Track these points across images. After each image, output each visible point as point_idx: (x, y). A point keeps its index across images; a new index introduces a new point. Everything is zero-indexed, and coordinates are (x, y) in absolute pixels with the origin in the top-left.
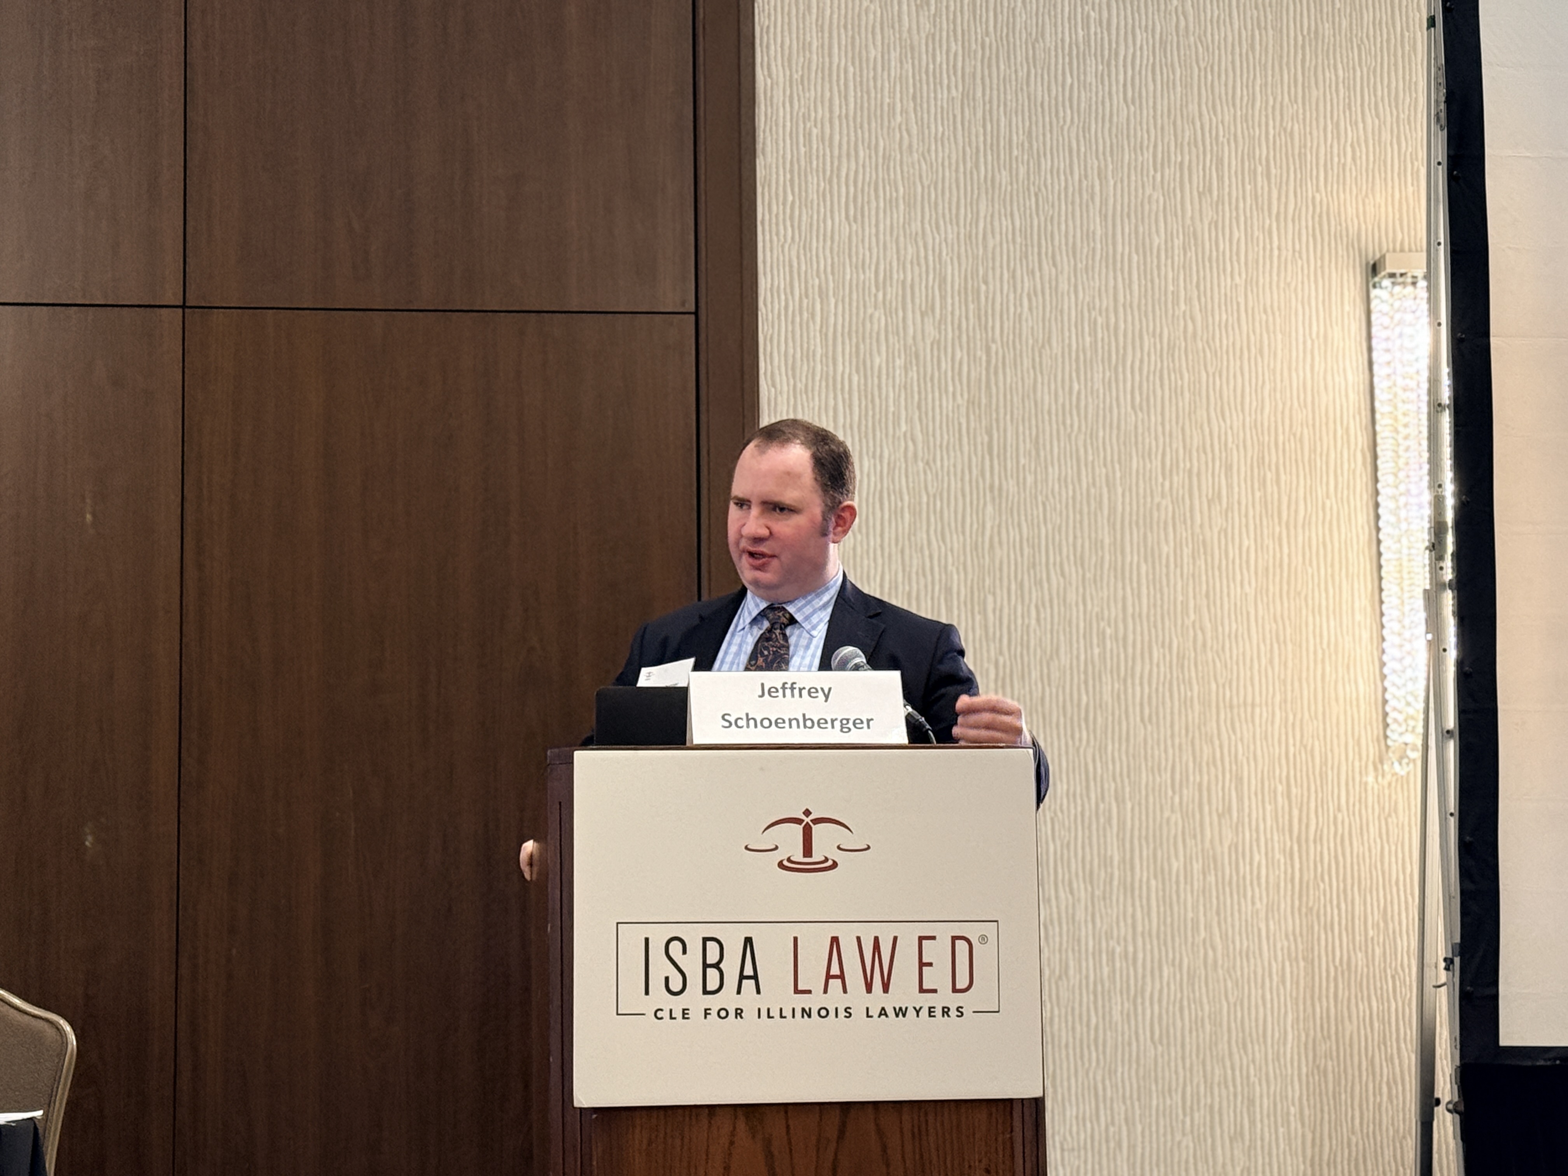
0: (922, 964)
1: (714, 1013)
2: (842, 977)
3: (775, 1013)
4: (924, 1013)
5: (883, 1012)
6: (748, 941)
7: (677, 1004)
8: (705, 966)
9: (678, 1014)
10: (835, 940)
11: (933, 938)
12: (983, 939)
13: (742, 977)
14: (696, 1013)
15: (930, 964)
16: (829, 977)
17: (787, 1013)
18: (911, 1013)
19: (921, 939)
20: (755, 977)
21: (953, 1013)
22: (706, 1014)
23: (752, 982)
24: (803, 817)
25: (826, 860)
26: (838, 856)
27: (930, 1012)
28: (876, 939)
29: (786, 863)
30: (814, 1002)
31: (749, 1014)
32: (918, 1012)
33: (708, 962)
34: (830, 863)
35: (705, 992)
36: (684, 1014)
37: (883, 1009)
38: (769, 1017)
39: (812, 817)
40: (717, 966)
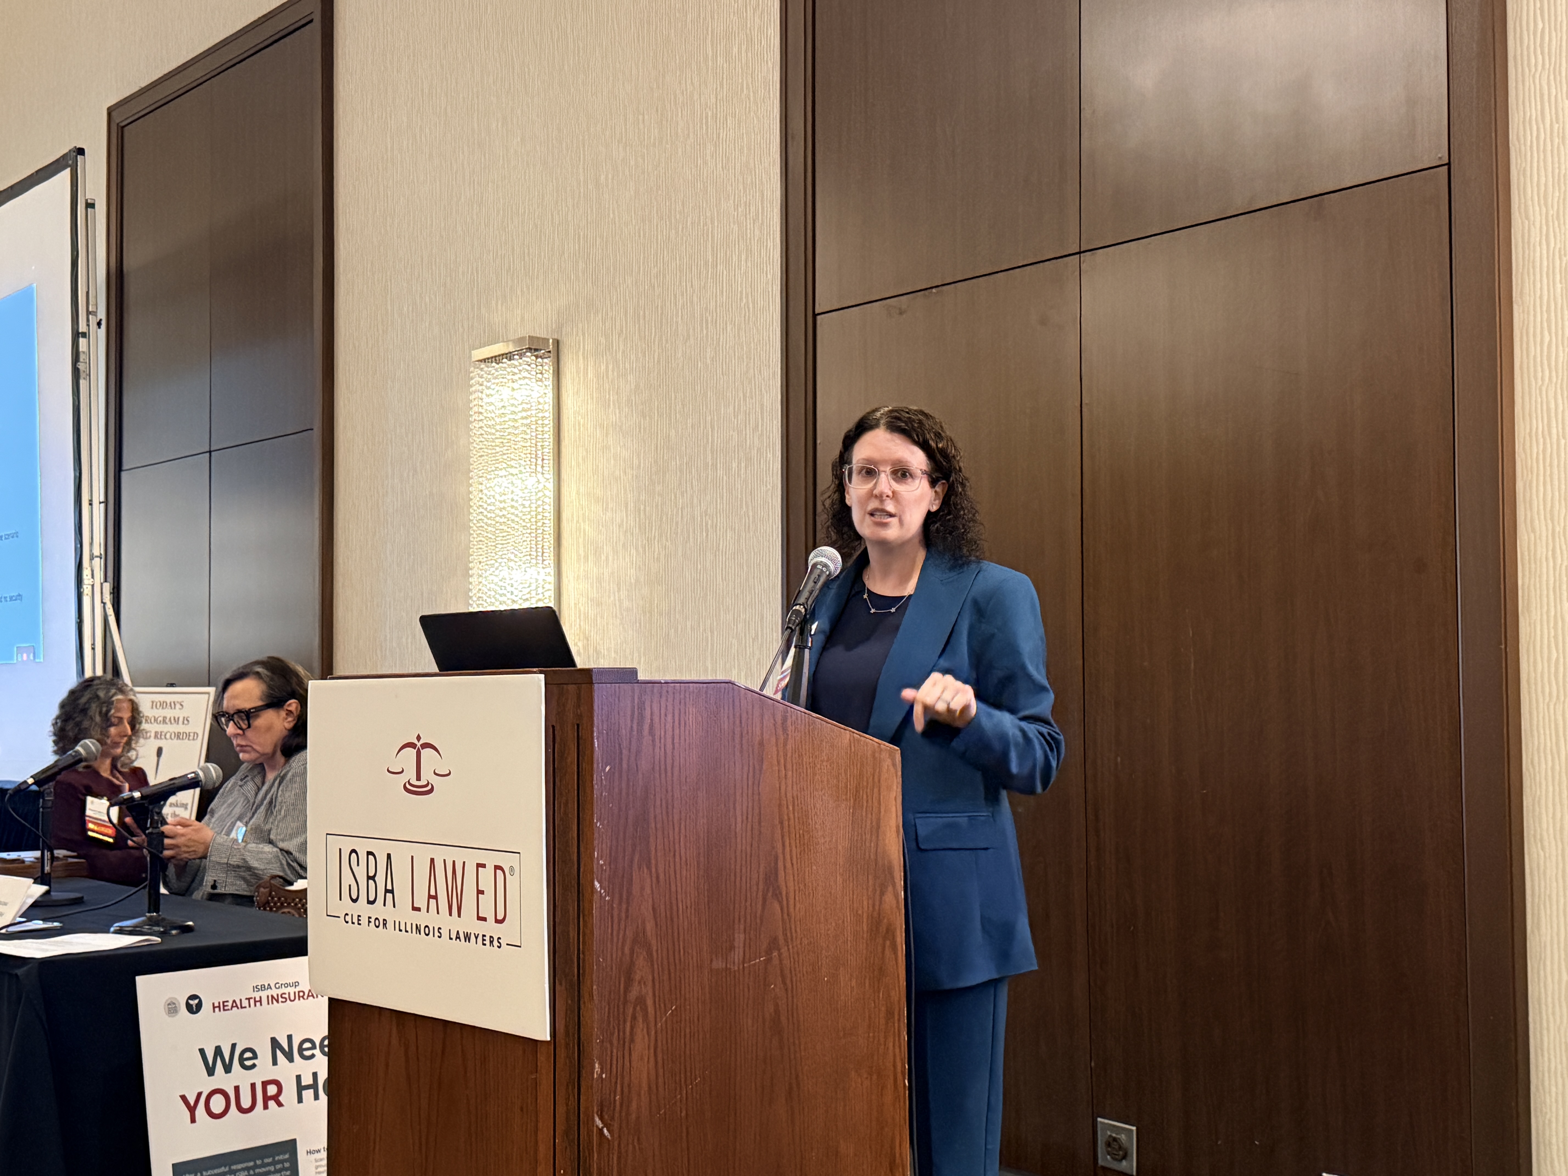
0: (480, 892)
1: (372, 920)
2: (435, 897)
3: (403, 928)
4: (480, 939)
5: (458, 937)
6: (389, 856)
7: (355, 909)
8: (369, 878)
9: (355, 920)
10: (432, 860)
11: (484, 866)
12: (512, 868)
13: (387, 891)
14: (365, 921)
15: (482, 892)
16: (430, 897)
17: (409, 929)
18: (473, 938)
19: (479, 865)
20: (392, 891)
21: (496, 943)
22: (369, 922)
23: (391, 895)
24: (416, 742)
25: (428, 783)
26: (435, 780)
27: (484, 940)
28: (454, 862)
29: (408, 786)
30: (421, 918)
31: (390, 925)
32: (476, 938)
33: (370, 875)
34: (429, 787)
35: (369, 902)
36: (359, 920)
37: (458, 932)
38: (400, 930)
39: (422, 742)
40: (373, 878)
